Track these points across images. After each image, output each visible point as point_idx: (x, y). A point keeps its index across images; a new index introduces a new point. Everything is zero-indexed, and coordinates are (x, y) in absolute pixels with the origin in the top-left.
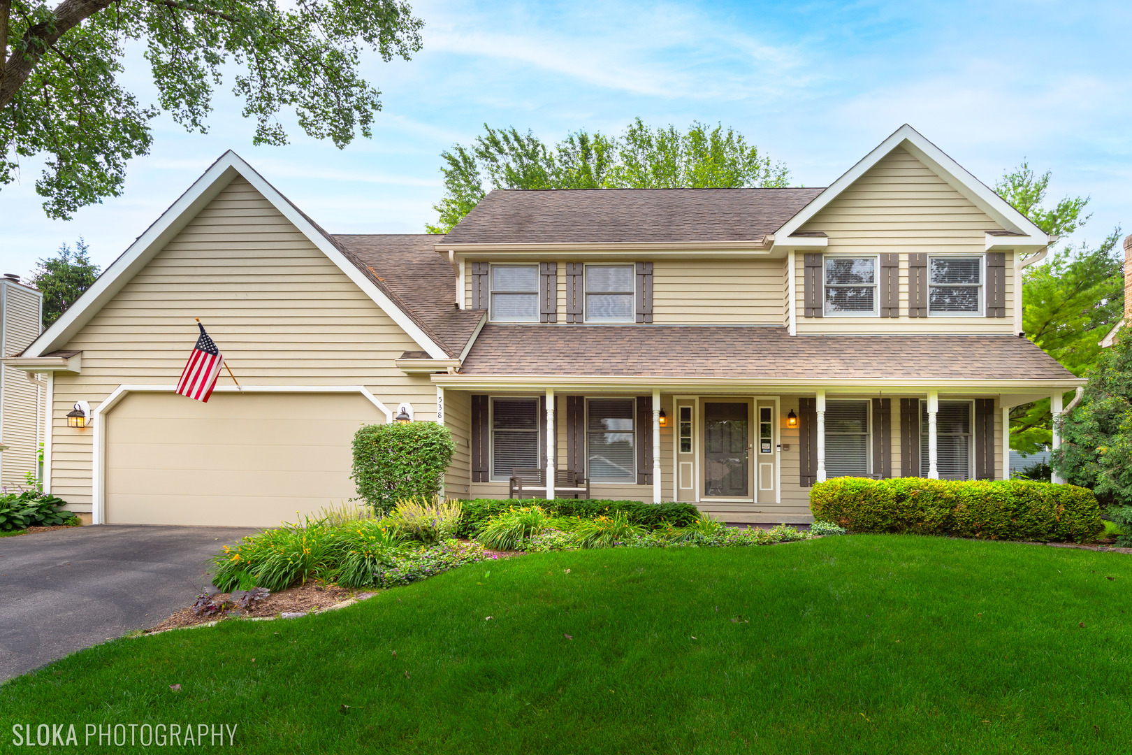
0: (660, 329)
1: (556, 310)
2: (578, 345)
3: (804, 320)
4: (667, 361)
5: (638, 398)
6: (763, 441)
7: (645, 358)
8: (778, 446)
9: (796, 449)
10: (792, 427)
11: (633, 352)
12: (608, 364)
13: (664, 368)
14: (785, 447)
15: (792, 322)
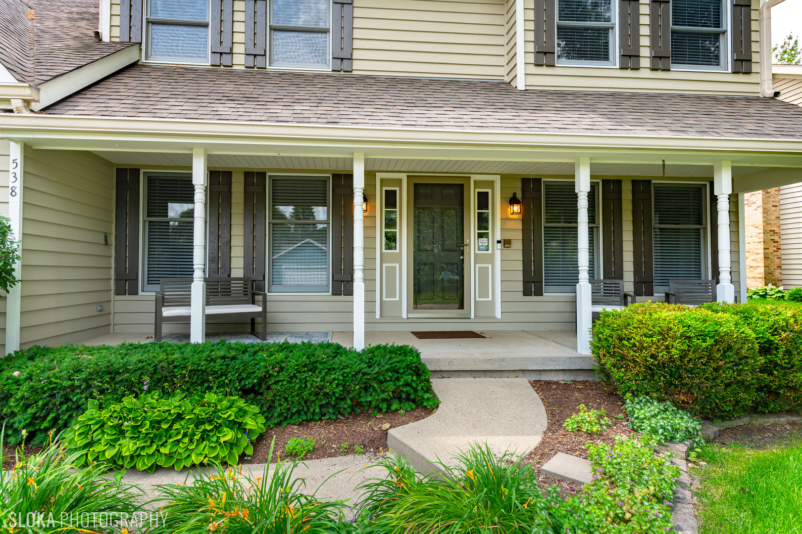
0: (362, 79)
1: (231, 49)
2: (252, 90)
3: (533, 69)
4: (374, 110)
5: (334, 175)
6: (480, 236)
7: (343, 106)
8: (499, 242)
9: (518, 245)
10: (514, 216)
11: (326, 98)
12: (290, 111)
13: (371, 118)
14: (506, 243)
15: (520, 70)
